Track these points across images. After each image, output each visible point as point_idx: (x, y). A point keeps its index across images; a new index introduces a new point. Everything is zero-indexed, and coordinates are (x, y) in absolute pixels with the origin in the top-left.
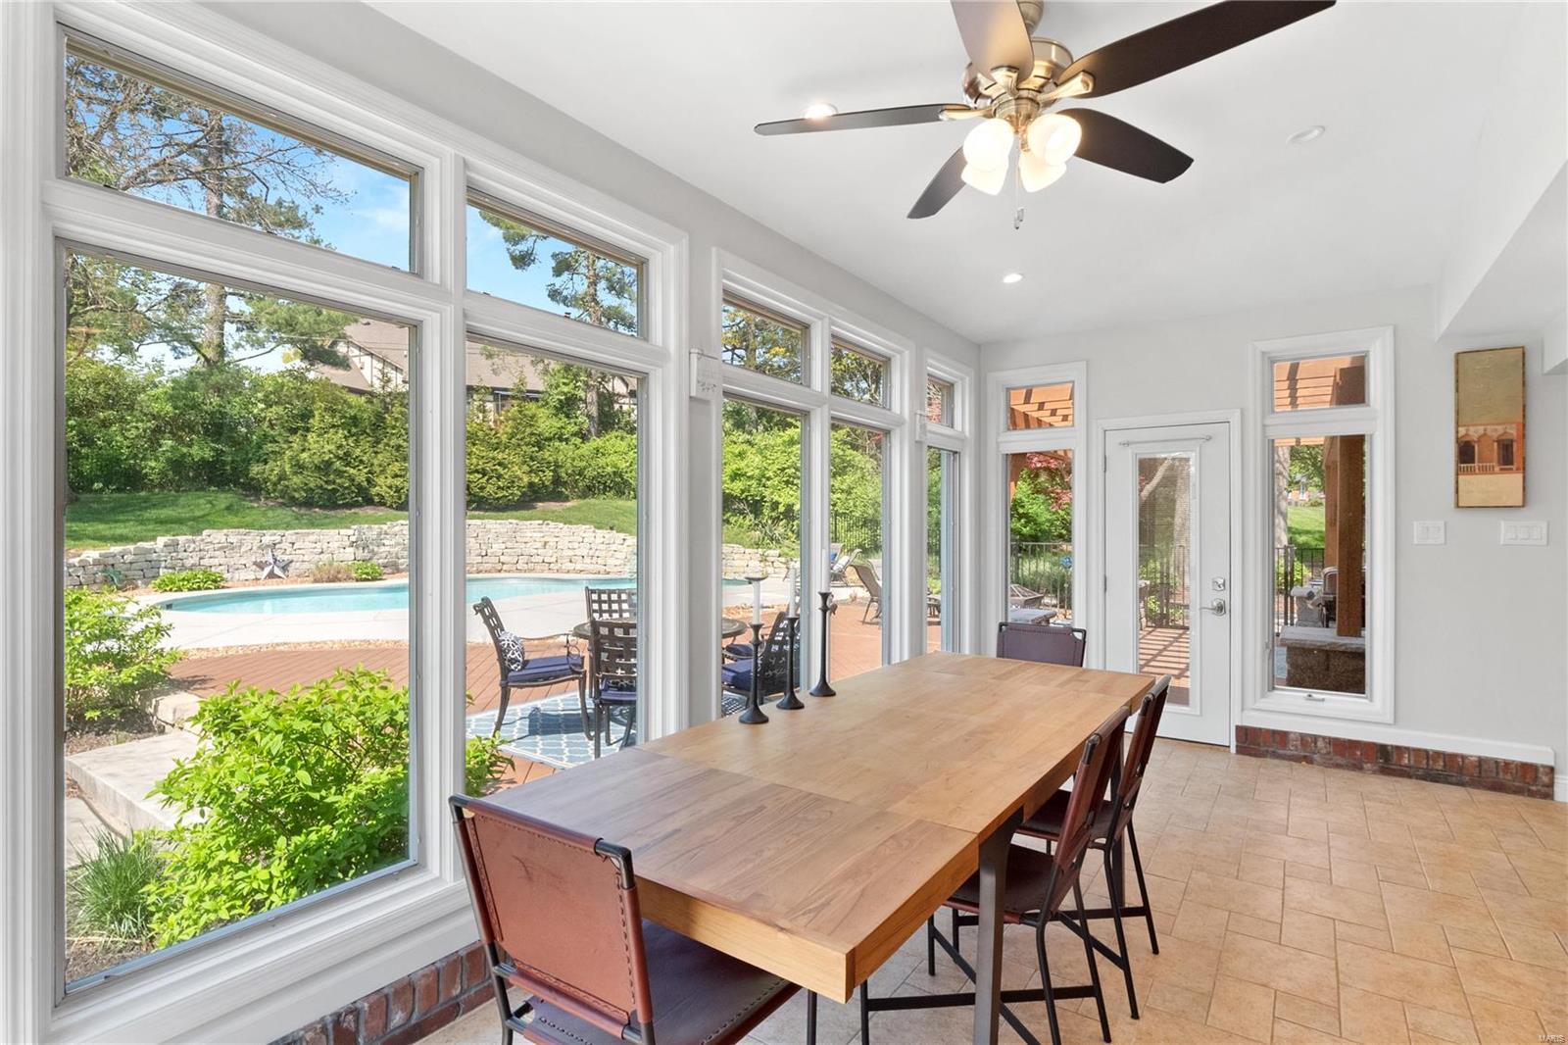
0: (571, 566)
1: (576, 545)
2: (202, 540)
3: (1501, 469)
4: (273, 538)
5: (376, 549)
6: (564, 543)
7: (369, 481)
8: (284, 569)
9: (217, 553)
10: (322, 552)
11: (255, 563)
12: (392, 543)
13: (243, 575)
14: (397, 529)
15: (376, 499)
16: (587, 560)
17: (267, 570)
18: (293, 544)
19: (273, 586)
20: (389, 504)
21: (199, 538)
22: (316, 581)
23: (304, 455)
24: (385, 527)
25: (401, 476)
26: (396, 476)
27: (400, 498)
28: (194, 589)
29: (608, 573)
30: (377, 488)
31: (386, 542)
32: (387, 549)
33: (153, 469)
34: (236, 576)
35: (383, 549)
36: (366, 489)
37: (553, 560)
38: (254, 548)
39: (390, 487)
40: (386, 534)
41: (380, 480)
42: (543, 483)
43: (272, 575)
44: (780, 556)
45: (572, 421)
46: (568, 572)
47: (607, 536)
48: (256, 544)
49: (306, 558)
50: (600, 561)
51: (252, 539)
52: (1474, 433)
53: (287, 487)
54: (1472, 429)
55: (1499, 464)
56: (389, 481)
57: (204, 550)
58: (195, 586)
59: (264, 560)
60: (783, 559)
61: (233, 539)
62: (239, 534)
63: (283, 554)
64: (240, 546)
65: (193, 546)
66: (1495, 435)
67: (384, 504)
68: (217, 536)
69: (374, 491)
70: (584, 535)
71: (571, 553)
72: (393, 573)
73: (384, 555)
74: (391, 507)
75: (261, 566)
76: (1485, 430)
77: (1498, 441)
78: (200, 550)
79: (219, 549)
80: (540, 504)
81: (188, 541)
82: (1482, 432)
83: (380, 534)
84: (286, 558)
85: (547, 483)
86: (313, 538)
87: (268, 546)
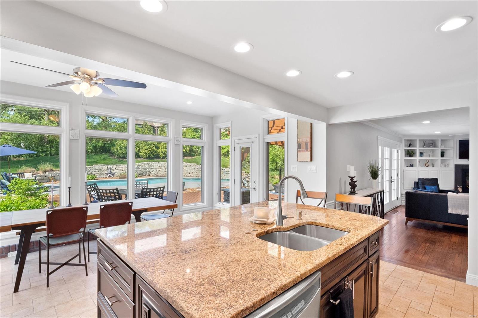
0: (190, 175)
1: (191, 169)
2: (93, 167)
3: (306, 151)
4: (110, 167)
5: (137, 170)
6: (188, 168)
7: (139, 151)
8: (113, 175)
9: (96, 170)
10: (123, 171)
11: (106, 173)
12: (142, 168)
13: (103, 176)
14: (143, 164)
15: (141, 156)
16: (194, 173)
17: (109, 175)
18: (116, 168)
19: (110, 179)
20: (144, 157)
21: (92, 167)
22: (120, 178)
23: (123, 144)
24: (140, 164)
25: (147, 150)
26: (146, 150)
27: (146, 156)
28: (89, 180)
29: (199, 177)
30: (141, 153)
31: (140, 168)
32: (140, 170)
33: (89, 148)
34: (101, 177)
35: (139, 170)
36: (138, 154)
37: (185, 173)
38: (106, 169)
39: (144, 153)
40: (140, 165)
41: (141, 151)
42: (187, 151)
43: (110, 176)
44: (245, 172)
45: (198, 133)
46: (189, 176)
47: (199, 166)
48: (106, 168)
49: (119, 172)
50: (197, 173)
51: (105, 167)
52: (301, 140)
53: (118, 153)
54: (300, 139)
55: (306, 149)
56: (144, 151)
57: (93, 170)
58: (89, 179)
59: (108, 172)
60: (246, 173)
61: (100, 167)
62: (102, 166)
63: (113, 171)
64: (102, 169)
65: (90, 169)
66: (305, 141)
67: (143, 158)
68: (96, 166)
69: (140, 154)
70: (193, 166)
71: (190, 171)
72: (142, 176)
73: (139, 171)
74: (144, 158)
75: (107, 174)
76: (303, 140)
77: (305, 143)
78: (92, 170)
79: (97, 170)
80: (185, 157)
81: (89, 167)
82: (302, 140)
83: (138, 166)
84: (114, 172)
85: (188, 151)
86: (121, 167)
87: (109, 169)
